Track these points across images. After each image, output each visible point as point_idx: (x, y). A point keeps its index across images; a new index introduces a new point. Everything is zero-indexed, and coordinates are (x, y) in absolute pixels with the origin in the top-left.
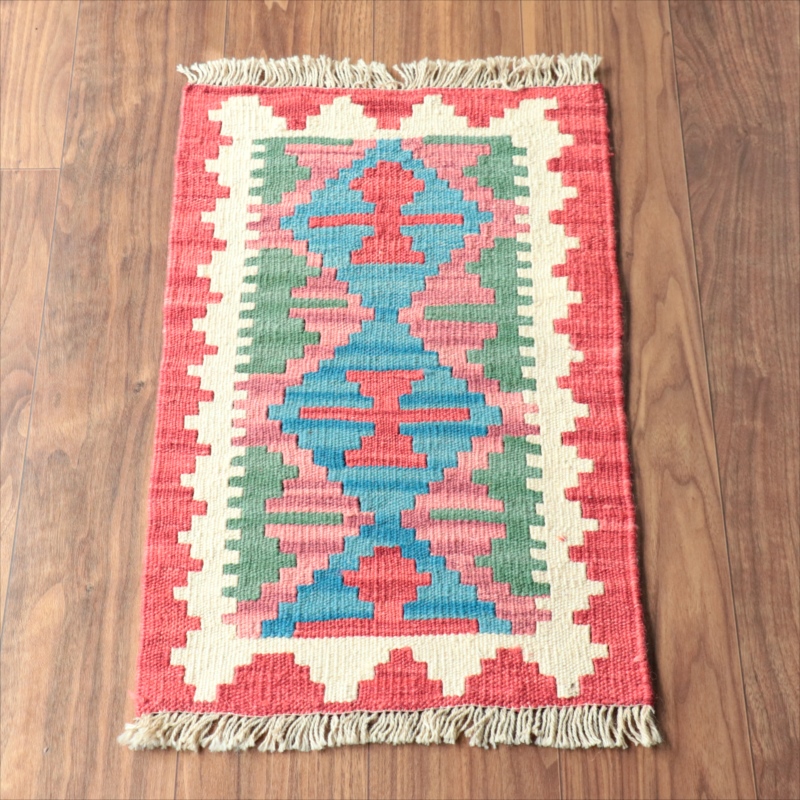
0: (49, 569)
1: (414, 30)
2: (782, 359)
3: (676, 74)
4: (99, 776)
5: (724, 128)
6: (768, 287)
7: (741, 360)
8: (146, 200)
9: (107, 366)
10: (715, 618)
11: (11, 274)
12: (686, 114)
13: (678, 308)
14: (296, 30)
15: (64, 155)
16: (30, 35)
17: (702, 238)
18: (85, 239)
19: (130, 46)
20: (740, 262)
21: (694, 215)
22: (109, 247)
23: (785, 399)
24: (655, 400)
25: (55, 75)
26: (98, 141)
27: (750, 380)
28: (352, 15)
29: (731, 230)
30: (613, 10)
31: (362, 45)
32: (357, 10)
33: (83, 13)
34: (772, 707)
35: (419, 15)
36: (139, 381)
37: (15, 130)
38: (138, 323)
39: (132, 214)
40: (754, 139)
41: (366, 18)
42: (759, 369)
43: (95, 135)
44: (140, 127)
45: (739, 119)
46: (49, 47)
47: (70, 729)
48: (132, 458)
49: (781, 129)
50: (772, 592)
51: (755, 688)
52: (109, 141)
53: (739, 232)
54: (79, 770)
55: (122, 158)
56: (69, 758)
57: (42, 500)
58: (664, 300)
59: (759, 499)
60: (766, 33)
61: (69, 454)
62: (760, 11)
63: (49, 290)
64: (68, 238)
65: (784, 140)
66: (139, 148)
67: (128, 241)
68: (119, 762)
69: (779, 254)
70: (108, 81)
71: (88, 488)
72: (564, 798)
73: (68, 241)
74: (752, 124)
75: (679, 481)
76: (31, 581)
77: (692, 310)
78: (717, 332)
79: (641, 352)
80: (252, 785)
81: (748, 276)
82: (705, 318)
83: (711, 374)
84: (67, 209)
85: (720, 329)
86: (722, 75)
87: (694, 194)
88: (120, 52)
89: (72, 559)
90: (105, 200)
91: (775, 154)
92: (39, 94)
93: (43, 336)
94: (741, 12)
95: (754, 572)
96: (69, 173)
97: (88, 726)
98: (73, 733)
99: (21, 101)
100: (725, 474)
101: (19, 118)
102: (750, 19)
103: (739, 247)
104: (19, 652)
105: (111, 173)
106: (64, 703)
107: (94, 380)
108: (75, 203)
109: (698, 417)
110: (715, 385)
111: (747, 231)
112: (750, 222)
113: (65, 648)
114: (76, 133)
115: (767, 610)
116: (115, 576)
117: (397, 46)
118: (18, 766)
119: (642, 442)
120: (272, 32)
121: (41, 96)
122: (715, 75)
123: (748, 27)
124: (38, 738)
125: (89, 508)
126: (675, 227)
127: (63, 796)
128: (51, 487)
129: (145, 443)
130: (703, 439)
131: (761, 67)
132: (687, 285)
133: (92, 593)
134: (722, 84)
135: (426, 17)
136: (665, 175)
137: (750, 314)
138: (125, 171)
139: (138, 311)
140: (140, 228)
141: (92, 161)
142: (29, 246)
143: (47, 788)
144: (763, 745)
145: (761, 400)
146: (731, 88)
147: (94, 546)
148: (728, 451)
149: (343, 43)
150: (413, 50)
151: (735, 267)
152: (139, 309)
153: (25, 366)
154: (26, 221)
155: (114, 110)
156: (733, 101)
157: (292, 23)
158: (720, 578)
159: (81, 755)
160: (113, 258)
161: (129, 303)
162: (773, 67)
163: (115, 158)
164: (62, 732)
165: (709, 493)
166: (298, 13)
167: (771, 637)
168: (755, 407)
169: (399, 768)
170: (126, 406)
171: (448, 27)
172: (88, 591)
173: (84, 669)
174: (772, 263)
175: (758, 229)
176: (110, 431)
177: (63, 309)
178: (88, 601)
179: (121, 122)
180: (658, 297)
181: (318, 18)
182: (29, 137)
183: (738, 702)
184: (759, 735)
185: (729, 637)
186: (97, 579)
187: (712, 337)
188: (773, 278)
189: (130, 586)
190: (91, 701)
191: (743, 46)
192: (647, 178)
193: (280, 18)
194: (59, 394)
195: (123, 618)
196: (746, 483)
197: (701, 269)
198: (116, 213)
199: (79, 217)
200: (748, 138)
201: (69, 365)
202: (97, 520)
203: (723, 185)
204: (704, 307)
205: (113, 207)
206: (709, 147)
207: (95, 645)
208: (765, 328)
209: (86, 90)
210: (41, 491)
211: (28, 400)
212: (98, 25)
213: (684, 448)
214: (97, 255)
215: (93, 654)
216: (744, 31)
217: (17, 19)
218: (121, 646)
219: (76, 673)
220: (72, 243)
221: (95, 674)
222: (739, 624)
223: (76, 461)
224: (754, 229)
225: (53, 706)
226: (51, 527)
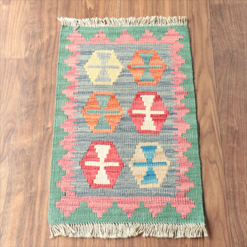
0: (19, 187)
2: (243, 124)
3: (212, 33)
5: (226, 50)
6: (238, 102)
7: (230, 124)
8: (50, 69)
9: (38, 122)
10: (221, 207)
11: (9, 92)
12: (214, 46)
13: (211, 108)
15: (25, 54)
16: (15, 15)
17: (219, 85)
18: (31, 81)
19: (46, 20)
21: (216, 78)
22: (39, 84)
23: (244, 137)
24: (204, 137)
25: (23, 28)
26: (36, 50)
27: (233, 131)
28: (113, 12)
29: (227, 83)
30: (193, 12)
32: (115, 10)
33: (31, 9)
34: (239, 236)
35: (134, 12)
36: (48, 127)
37: (10, 46)
38: (47, 108)
39: (46, 74)
40: (235, 54)
41: (118, 13)
42: (236, 128)
43: (35, 48)
44: (49, 46)
45: (230, 48)
46: (21, 19)
47: (25, 239)
48: (45, 152)
49: (243, 51)
50: (239, 199)
51: (234, 230)
52: (39, 50)
53: (230, 84)
55: (43, 56)
57: (17, 164)
58: (207, 105)
59: (235, 169)
60: (239, 20)
61: (26, 150)
62: (237, 13)
63: (20, 97)
64: (26, 81)
65: (244, 55)
66: (48, 53)
67: (45, 82)
69: (242, 91)
70: (39, 31)
71: (32, 161)
73: (26, 82)
74: (234, 49)
75: (211, 163)
76: (13, 190)
77: (215, 108)
78: (223, 115)
79: (200, 121)
81: (233, 98)
82: (219, 111)
83: (221, 129)
84: (26, 72)
85: (224, 114)
86: (225, 33)
87: (217, 71)
88: (43, 21)
89: (26, 184)
90: (38, 69)
91: (241, 59)
92: (18, 34)
93: (18, 112)
94: (232, 14)
95: (234, 192)
96: (27, 60)
97: (30, 238)
98: (25, 240)
99: (12, 36)
100: (225, 161)
101: (11, 42)
102: (234, 16)
103: (230, 89)
104: (9, 214)
105: (40, 60)
106: (23, 230)
107: (34, 127)
108: (28, 70)
109: (217, 143)
110: (222, 132)
111: (232, 83)
112: (233, 81)
113: (24, 212)
114: (29, 47)
115: (237, 204)
116: (39, 189)
122: (223, 34)
123: (234, 18)
124: (15, 241)
125: (32, 167)
126: (211, 82)
128: (20, 161)
129: (49, 147)
130: (218, 149)
131: (237, 31)
132: (214, 100)
133: (32, 195)
134: (225, 37)
136: (208, 66)
137: (233, 110)
138: (44, 60)
139: (48, 105)
140: (48, 78)
141: (34, 56)
142: (14, 83)
145: (236, 137)
146: (228, 38)
147: (33, 179)
148: (226, 153)
152: (48, 104)
153: (13, 122)
154: (13, 75)
155: (41, 40)
156: (229, 42)
157: (95, 14)
158: (223, 194)
160: (40, 87)
161: (45, 102)
162: (241, 31)
163: (41, 56)
164: (22, 239)
165: (220, 166)
166: (97, 10)
167: (239, 213)
168: (234, 139)
170: (43, 135)
173: (29, 219)
174: (240, 94)
175: (236, 83)
176: (39, 143)
177: (24, 103)
178: (31, 197)
179: (43, 44)
180: (205, 104)
181: (103, 12)
182: (15, 48)
183: (229, 234)
184: (235, 245)
185: (226, 213)
186: (34, 190)
187: (221, 117)
188: (240, 98)
189: (44, 193)
190: (31, 230)
191: (232, 25)
192: (202, 66)
193: (92, 12)
194: (23, 131)
195: (42, 203)
196: (231, 163)
197: (218, 96)
198: (41, 73)
199: (30, 74)
200: (233, 54)
201: (26, 122)
202: (34, 171)
203: (225, 69)
204: (219, 107)
205: (40, 71)
206: (221, 57)
207: (33, 212)
208: (238, 114)
209: (32, 33)
210: (17, 162)
211: (13, 132)
212: (36, 13)
213: (213, 152)
214: (35, 87)
215: (32, 215)
216: (233, 19)
217: (11, 10)
218: (41, 212)
219: (27, 220)
220: (27, 82)
221: (33, 221)
222: (229, 209)
223: (28, 152)
224: (234, 83)
225: (20, 231)
226: (20, 173)
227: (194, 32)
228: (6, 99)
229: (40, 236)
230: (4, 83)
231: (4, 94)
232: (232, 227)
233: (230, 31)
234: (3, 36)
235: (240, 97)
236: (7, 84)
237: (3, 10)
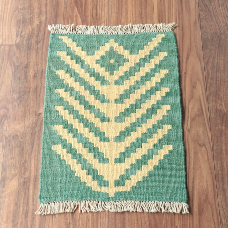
0: (13, 172)
3: (199, 15)
5: (214, 33)
6: (226, 84)
7: (218, 107)
8: (41, 55)
9: (30, 108)
10: (210, 189)
12: (202, 28)
13: (200, 90)
15: (16, 40)
17: (207, 68)
18: (23, 67)
19: (36, 5)
20: (218, 76)
21: (205, 61)
22: (30, 70)
24: (193, 120)
25: (13, 14)
26: (26, 36)
27: (221, 114)
29: (215, 66)
31: (105, 5)
36: (39, 112)
37: (2, 32)
38: (39, 94)
39: (37, 59)
40: (223, 36)
42: (224, 110)
43: (25, 33)
44: (39, 31)
45: (218, 30)
46: (11, 5)
47: (20, 222)
48: (38, 137)
51: (223, 211)
52: (30, 36)
53: (218, 66)
55: (33, 41)
57: (11, 150)
58: (195, 88)
59: (224, 151)
61: (19, 136)
63: (12, 83)
64: (18, 67)
66: (39, 38)
67: (36, 68)
70: (29, 16)
71: (25, 147)
73: (18, 68)
74: (222, 32)
75: (200, 145)
76: (8, 176)
77: (204, 91)
78: (211, 98)
79: (189, 104)
81: (221, 80)
82: (208, 94)
83: (209, 111)
84: (17, 57)
85: (212, 97)
86: (213, 16)
87: (205, 54)
88: (33, 7)
89: (20, 169)
90: (29, 55)
93: (11, 98)
95: (222, 174)
96: (18, 46)
97: (25, 222)
98: (21, 224)
99: (3, 22)
100: (214, 143)
101: (3, 28)
103: (218, 71)
104: (4, 198)
105: (30, 46)
106: (18, 214)
107: (26, 112)
108: (20, 56)
109: (206, 125)
110: (211, 115)
111: (220, 66)
112: (221, 63)
113: (18, 197)
114: (20, 33)
115: (226, 186)
116: (33, 174)
117: (116, 6)
119: (189, 133)
120: (78, 1)
121: (9, 21)
122: (211, 16)
125: (25, 153)
126: (199, 64)
128: (14, 146)
130: (207, 132)
131: (225, 13)
132: (202, 83)
133: (26, 180)
134: (213, 19)
136: (196, 48)
137: (221, 92)
138: (35, 45)
139: (39, 90)
140: (39, 64)
141: (25, 42)
142: (6, 69)
145: (224, 120)
146: (216, 20)
147: (27, 164)
149: (100, 5)
150: (121, 7)
151: (217, 77)
153: (5, 108)
154: (5, 61)
155: (31, 26)
156: (216, 24)
158: (212, 176)
160: (31, 73)
161: (36, 87)
163: (31, 41)
164: (17, 223)
165: (209, 149)
167: (227, 195)
168: (223, 122)
170: (36, 120)
172: (25, 179)
173: (24, 204)
175: (224, 65)
176: (31, 128)
177: (17, 89)
178: (25, 182)
179: (33, 30)
180: (194, 87)
182: (6, 34)
183: (217, 215)
184: (224, 226)
185: (215, 195)
186: (27, 175)
187: (210, 99)
189: (37, 177)
190: (26, 213)
191: (220, 7)
192: (190, 49)
194: (15, 117)
195: (35, 188)
196: (220, 146)
197: (207, 78)
198: (32, 59)
199: (21, 60)
200: (221, 36)
201: (18, 107)
202: (27, 157)
203: (213, 51)
204: (207, 90)
205: (31, 56)
206: (209, 39)
207: (27, 196)
208: (226, 97)
209: (22, 19)
210: (11, 147)
211: (6, 118)
213: (201, 135)
214: (27, 72)
215: (26, 199)
218: (35, 196)
219: (22, 205)
221: (27, 205)
222: (218, 191)
223: (21, 138)
224: (222, 66)
225: (15, 215)
226: (14, 159)
227: (182, 15)
229: (34, 220)
232: (220, 209)
233: (217, 13)
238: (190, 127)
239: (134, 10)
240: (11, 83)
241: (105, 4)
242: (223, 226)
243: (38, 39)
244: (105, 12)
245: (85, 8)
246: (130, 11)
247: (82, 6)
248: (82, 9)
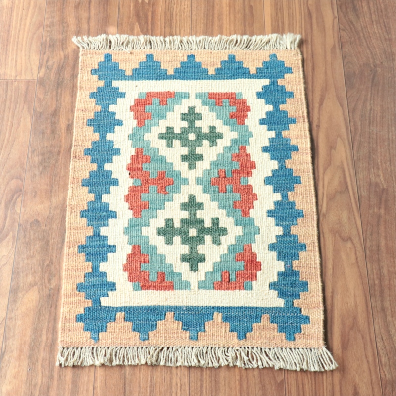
0: (31, 279)
1: (211, 14)
2: (394, 179)
3: (340, 37)
4: (55, 383)
5: (364, 64)
6: (386, 143)
7: (373, 180)
9: (60, 178)
10: (361, 309)
11: (12, 132)
12: (345, 57)
13: (342, 153)
14: (153, 13)
15: (38, 73)
16: (22, 14)
17: (353, 118)
18: (49, 115)
19: (71, 20)
20: (372, 131)
21: (349, 107)
22: (61, 119)
24: (331, 198)
25: (34, 34)
26: (55, 66)
27: (378, 190)
28: (180, 6)
29: (368, 115)
30: (309, 5)
31: (186, 21)
32: (183, 4)
34: (390, 353)
35: (213, 6)
37: (15, 60)
39: (72, 103)
40: (379, 70)
41: (187, 7)
42: (382, 184)
43: (54, 63)
44: (76, 59)
45: (371, 60)
46: (31, 20)
47: (41, 359)
49: (392, 65)
50: (389, 296)
51: (382, 344)
52: (61, 66)
53: (372, 116)
54: (45, 380)
55: (67, 75)
56: (40, 374)
57: (27, 244)
58: (335, 149)
59: (383, 248)
60: (384, 18)
61: (41, 221)
62: (381, 7)
63: (31, 139)
64: (41, 114)
65: (393, 71)
66: (75, 70)
67: (70, 116)
68: (65, 376)
69: (391, 127)
70: (60, 37)
71: (50, 238)
72: (287, 395)
73: (40, 116)
74: (378, 62)
75: (343, 239)
76: (22, 284)
77: (349, 154)
78: (361, 165)
79: (324, 175)
80: (131, 389)
81: (376, 138)
82: (355, 158)
83: (358, 186)
84: (40, 100)
85: (363, 164)
86: (362, 38)
87: (349, 97)
88: (66, 22)
89: (42, 274)
90: (59, 95)
91: (389, 78)
93: (28, 162)
94: (372, 8)
95: (381, 285)
96: (41, 82)
97: (50, 358)
98: (42, 361)
99: (17, 46)
100: (366, 236)
101: (17, 54)
102: (376, 11)
103: (372, 123)
104: (16, 320)
105: (62, 82)
106: (38, 346)
107: (53, 185)
108: (44, 97)
109: (352, 208)
110: (360, 192)
111: (376, 115)
112: (377, 111)
113: (39, 318)
114: (44, 63)
115: (387, 304)
117: (203, 21)
118: (15, 377)
119: (324, 220)
120: (141, 14)
121: (27, 44)
122: (359, 38)
123: (375, 14)
124: (25, 363)
125: (51, 249)
126: (340, 112)
127: (37, 394)
130: (355, 218)
131: (382, 35)
132: (346, 141)
133: (52, 291)
134: (363, 43)
135: (217, 7)
136: (335, 88)
137: (377, 156)
138: (69, 81)
141: (53, 76)
142: (21, 118)
143: (29, 389)
144: (386, 372)
145: (383, 199)
146: (367, 45)
147: (53, 267)
148: (367, 225)
149: (176, 20)
150: (211, 24)
151: (370, 133)
153: (19, 177)
154: (20, 106)
155: (63, 51)
156: (368, 51)
157: (151, 9)
158: (364, 288)
159: (46, 373)
160: (63, 124)
162: (388, 35)
163: (64, 75)
164: (37, 360)
165: (358, 245)
166: (154, 4)
167: (389, 318)
168: (380, 203)
169: (205, 381)
171: (228, 12)
172: (50, 290)
173: (48, 329)
174: (388, 132)
175: (381, 114)
176: (61, 210)
177: (38, 149)
178: (50, 295)
179: (66, 57)
180: (332, 147)
181: (164, 7)
182: (22, 64)
183: (373, 350)
184: (384, 367)
185: (368, 317)
186: (55, 284)
187: (359, 168)
188: (389, 139)
190: (51, 345)
191: (373, 24)
192: (326, 88)
193: (145, 7)
194: (36, 192)
196: (376, 240)
197: (353, 134)
198: (64, 102)
199: (46, 103)
200: (375, 69)
201: (41, 177)
202: (55, 255)
203: (364, 92)
204: (355, 153)
205: (63, 98)
206: (357, 74)
207: (53, 317)
208: (385, 163)
209: (50, 41)
210: (27, 240)
211: (20, 194)
212: (55, 10)
213: (346, 223)
214: (55, 122)
215: (53, 322)
216: (373, 17)
217: (16, 6)
219: (44, 331)
220: (42, 116)
221: (53, 332)
222: (373, 312)
223: (44, 225)
224: (379, 114)
225: (33, 347)
226: (32, 258)
227: (312, 36)
228: (8, 142)
230: (5, 117)
231: (5, 134)
232: (378, 340)
233: (369, 34)
234: (4, 46)
235: (388, 137)
236: (10, 119)
237: (4, 7)
238: (327, 211)
239: (232, 29)
240: (29, 139)
241: (185, 19)
242: (382, 367)
243: (74, 72)
244: (186, 30)
245: (153, 24)
246: (226, 30)
247: (147, 22)
248: (147, 26)
